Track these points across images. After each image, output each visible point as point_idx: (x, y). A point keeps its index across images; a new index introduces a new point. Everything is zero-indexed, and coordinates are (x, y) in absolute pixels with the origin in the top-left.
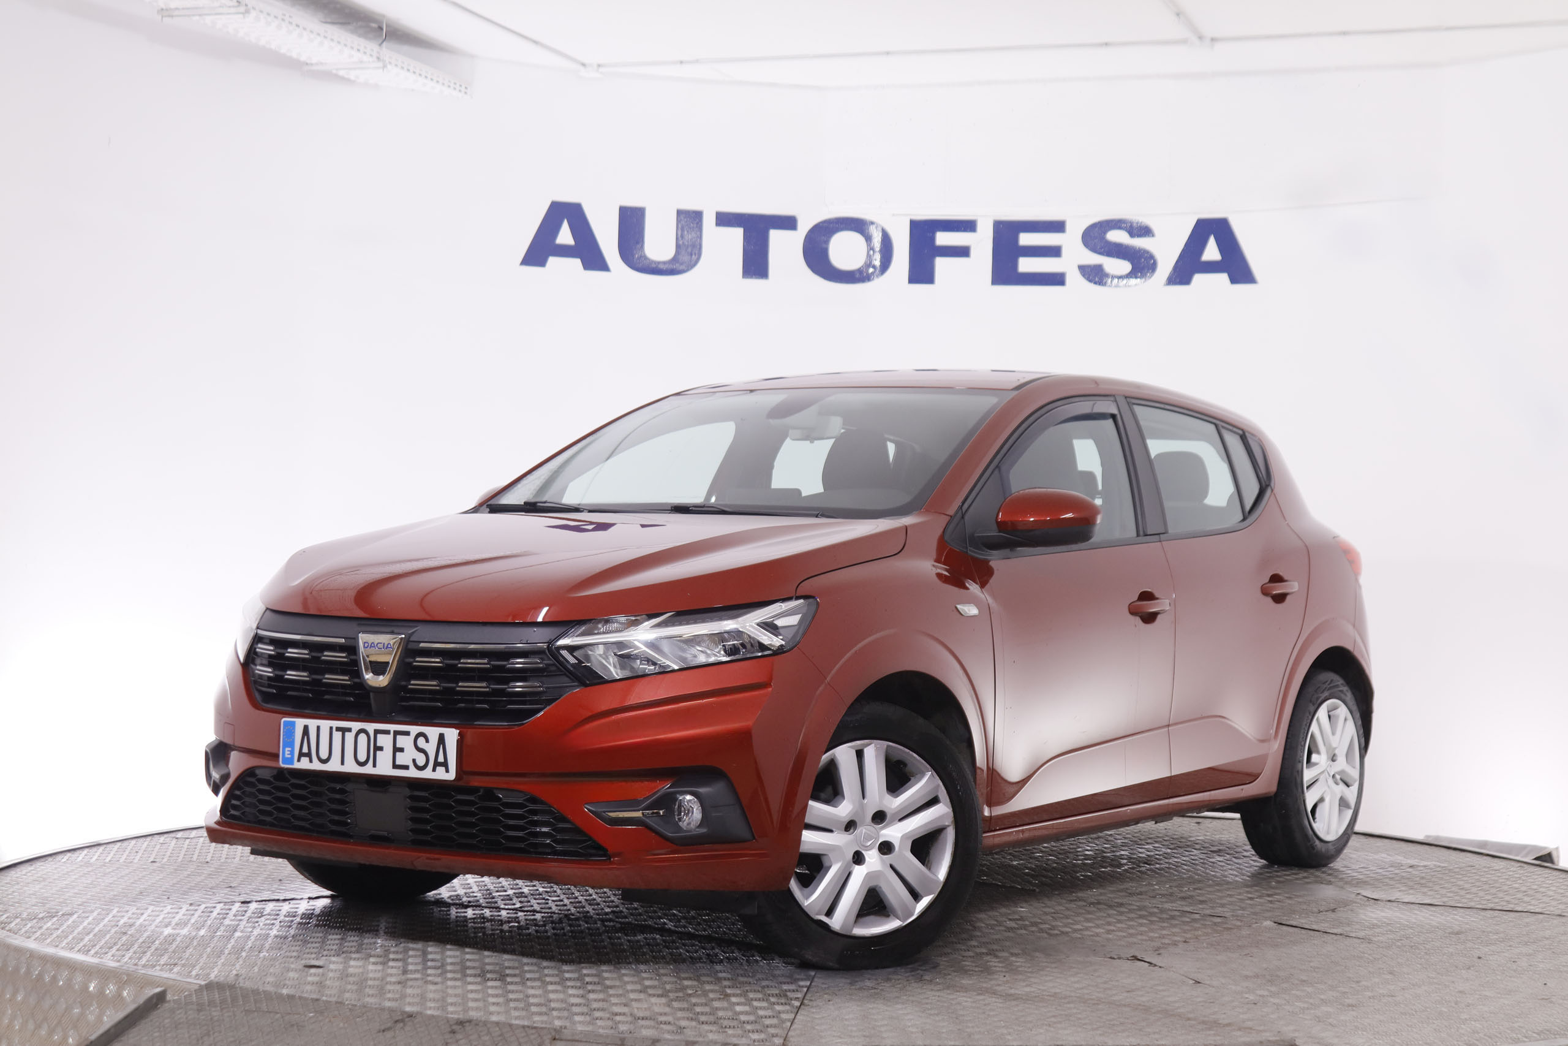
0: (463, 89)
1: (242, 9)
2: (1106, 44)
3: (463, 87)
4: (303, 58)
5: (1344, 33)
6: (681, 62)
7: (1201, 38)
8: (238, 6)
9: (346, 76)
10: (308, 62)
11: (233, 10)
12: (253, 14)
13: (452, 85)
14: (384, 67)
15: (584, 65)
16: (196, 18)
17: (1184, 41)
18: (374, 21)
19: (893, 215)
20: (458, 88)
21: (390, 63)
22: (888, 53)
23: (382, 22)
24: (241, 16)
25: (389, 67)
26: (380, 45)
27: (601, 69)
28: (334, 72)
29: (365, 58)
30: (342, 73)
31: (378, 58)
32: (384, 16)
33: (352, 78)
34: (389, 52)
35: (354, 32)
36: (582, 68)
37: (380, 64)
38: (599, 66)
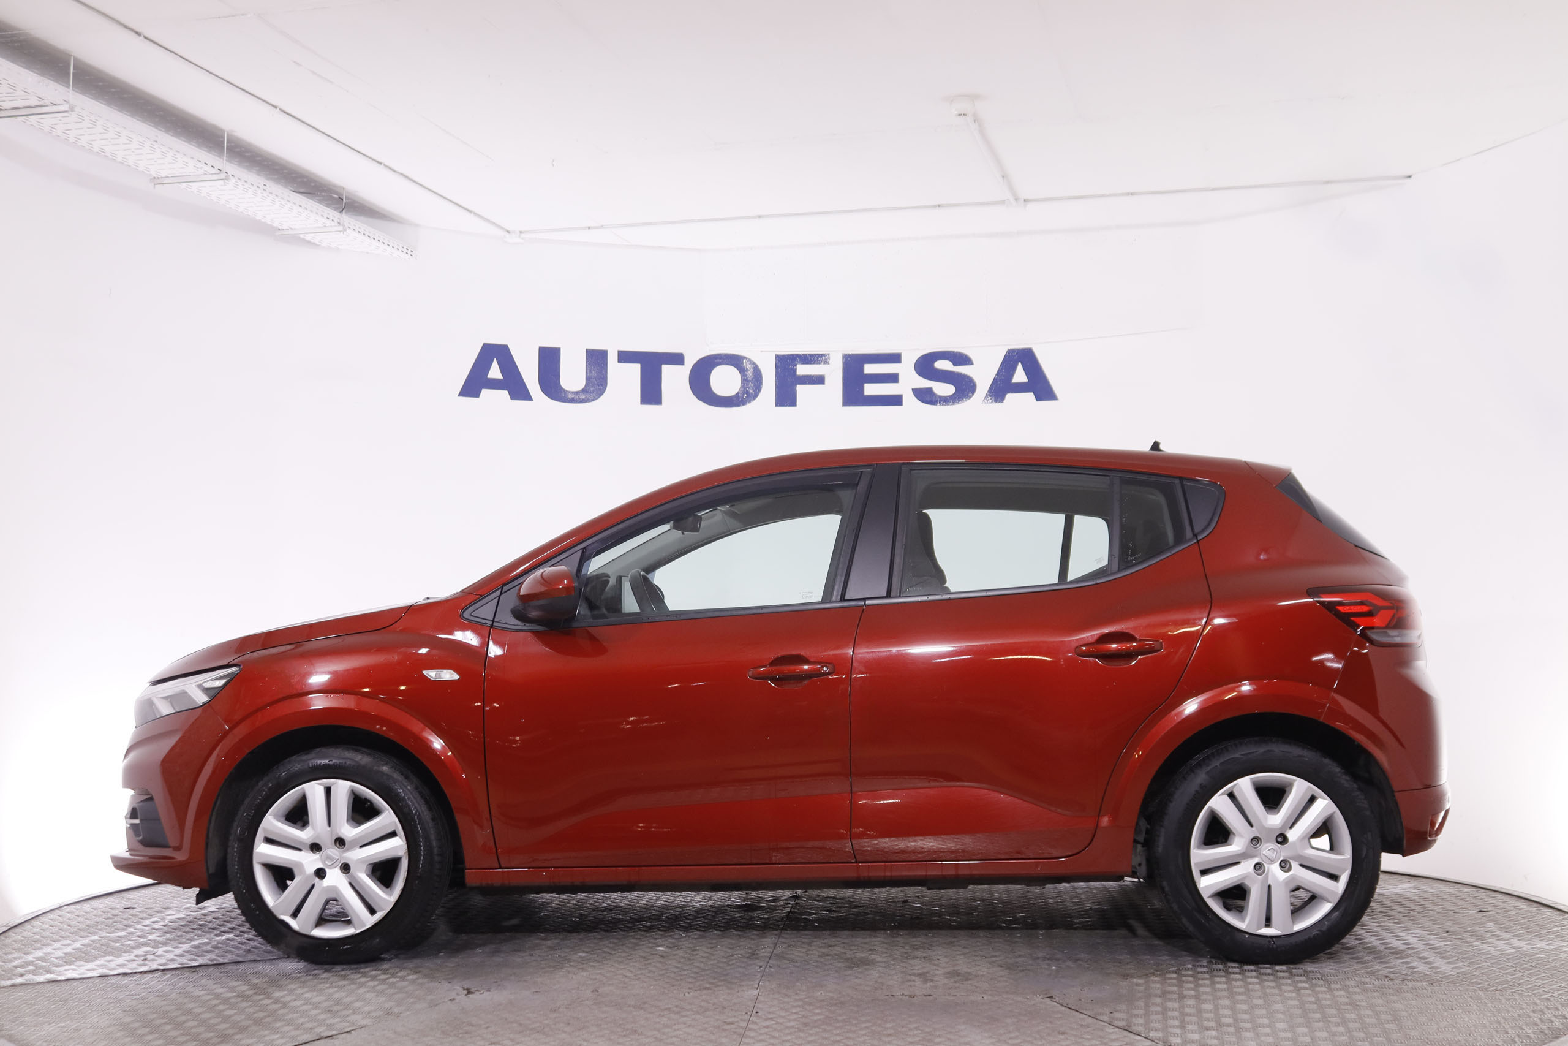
0: (410, 253)
1: (223, 176)
2: (939, 206)
3: (410, 250)
4: (275, 225)
5: (1132, 194)
6: (589, 228)
7: (1016, 199)
8: (220, 173)
9: (312, 241)
10: (280, 228)
11: (215, 177)
12: (233, 180)
13: (401, 249)
14: (345, 230)
15: (508, 232)
16: (184, 185)
17: (1003, 202)
18: (336, 193)
19: (762, 351)
20: (405, 250)
21: (349, 227)
22: (760, 217)
23: (343, 195)
24: (221, 182)
25: (348, 230)
26: (341, 211)
27: (523, 236)
28: (302, 236)
29: (328, 223)
30: (308, 237)
31: (339, 223)
32: (343, 188)
33: (318, 243)
34: (346, 219)
35: (320, 202)
36: (507, 235)
37: (341, 228)
38: (521, 232)
